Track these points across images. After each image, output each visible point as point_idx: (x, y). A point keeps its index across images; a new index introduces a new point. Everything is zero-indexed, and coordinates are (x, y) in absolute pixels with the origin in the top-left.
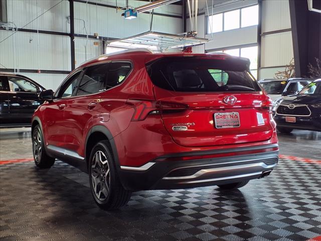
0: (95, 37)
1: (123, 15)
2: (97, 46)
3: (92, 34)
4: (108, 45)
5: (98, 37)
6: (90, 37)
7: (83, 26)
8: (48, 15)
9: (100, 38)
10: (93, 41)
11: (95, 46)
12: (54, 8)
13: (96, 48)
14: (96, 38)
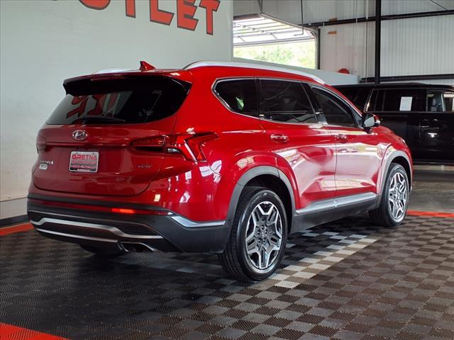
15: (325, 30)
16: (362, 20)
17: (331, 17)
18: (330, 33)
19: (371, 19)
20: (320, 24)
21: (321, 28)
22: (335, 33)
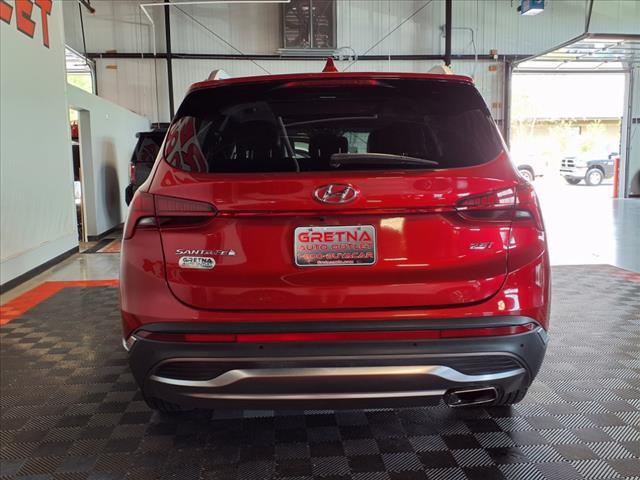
0: (490, 57)
1: (519, 9)
2: (495, 73)
3: (487, 53)
4: (515, 69)
5: (496, 57)
6: (482, 57)
7: (470, 40)
8: (409, 27)
9: (501, 57)
10: (487, 64)
11: (490, 73)
12: (418, 13)
13: (493, 76)
14: (492, 58)
15: (103, 63)
16: (149, 56)
17: (110, 48)
18: (108, 67)
19: (160, 56)
20: (97, 56)
21: (98, 60)
22: (115, 67)
